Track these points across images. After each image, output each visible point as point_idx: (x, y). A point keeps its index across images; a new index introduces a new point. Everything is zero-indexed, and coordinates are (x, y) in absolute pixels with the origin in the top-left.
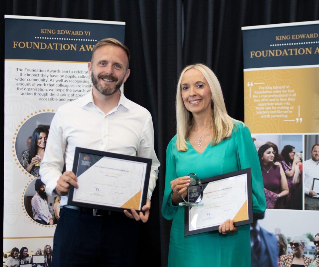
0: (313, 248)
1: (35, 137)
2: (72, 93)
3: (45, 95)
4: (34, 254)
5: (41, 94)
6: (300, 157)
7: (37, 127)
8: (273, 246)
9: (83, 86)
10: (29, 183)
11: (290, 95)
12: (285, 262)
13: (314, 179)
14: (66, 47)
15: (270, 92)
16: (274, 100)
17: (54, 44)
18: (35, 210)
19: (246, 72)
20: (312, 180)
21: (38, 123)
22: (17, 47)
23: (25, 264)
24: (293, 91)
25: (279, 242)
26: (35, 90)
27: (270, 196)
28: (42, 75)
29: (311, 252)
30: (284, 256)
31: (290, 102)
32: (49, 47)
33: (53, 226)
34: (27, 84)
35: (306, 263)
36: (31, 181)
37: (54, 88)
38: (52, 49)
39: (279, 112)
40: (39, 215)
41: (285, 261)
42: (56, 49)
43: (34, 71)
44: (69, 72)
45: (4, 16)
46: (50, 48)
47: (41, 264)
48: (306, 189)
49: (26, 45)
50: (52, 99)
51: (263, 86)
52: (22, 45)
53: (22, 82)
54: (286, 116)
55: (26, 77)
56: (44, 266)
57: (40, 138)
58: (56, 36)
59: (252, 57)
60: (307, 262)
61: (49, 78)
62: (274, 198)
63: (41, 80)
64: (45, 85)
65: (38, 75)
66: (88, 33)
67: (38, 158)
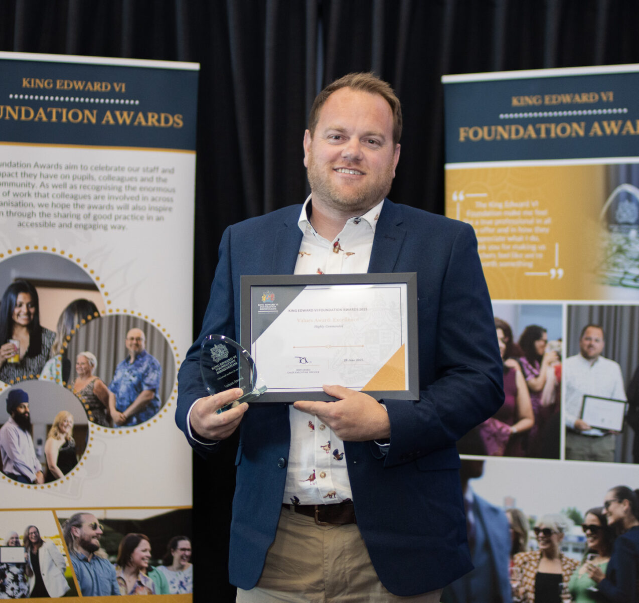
0: (581, 539)
1: (8, 303)
2: (85, 211)
3: (29, 216)
4: (3, 543)
5: (22, 215)
6: (557, 349)
7: (12, 282)
8: (499, 534)
9: (110, 198)
11: (539, 221)
12: (524, 568)
13: (585, 397)
14: (75, 116)
15: (498, 214)
16: (506, 230)
17: (49, 110)
18: (7, 452)
19: (452, 171)
20: (580, 400)
21: (15, 275)
24: (544, 213)
25: (511, 526)
26: (8, 204)
27: (495, 430)
28: (24, 174)
29: (576, 547)
30: (522, 554)
31: (540, 235)
32: (38, 115)
33: (42, 488)
35: (565, 570)
37: (48, 201)
38: (45, 119)
39: (516, 256)
40: (15, 463)
41: (523, 566)
42: (54, 119)
43: (7, 165)
44: (79, 167)
46: (40, 119)
47: (18, 565)
48: (568, 417)
50: (45, 225)
51: (484, 200)
54: (530, 265)
56: (24, 568)
57: (18, 304)
58: (54, 92)
59: (462, 139)
60: (569, 569)
61: (38, 182)
62: (503, 435)
63: (21, 185)
64: (29, 195)
65: (14, 175)
66: (120, 87)
67: (14, 345)
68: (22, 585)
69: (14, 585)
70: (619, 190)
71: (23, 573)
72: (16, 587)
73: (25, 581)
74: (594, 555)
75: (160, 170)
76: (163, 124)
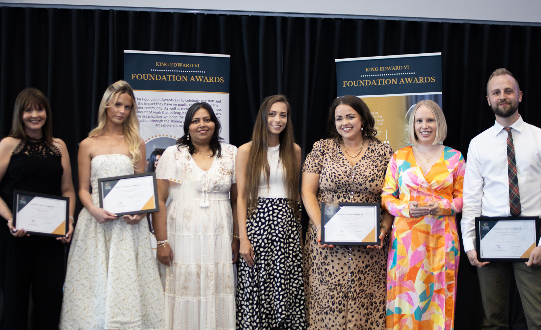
1: (152, 160)
3: (160, 121)
5: (157, 121)
7: (154, 150)
14: (179, 78)
17: (167, 76)
22: (135, 78)
26: (151, 117)
28: (157, 104)
31: (379, 126)
32: (163, 78)
34: (145, 112)
37: (168, 115)
38: (166, 80)
42: (170, 80)
43: (150, 100)
44: (181, 100)
45: (123, 51)
46: (164, 80)
49: (143, 77)
50: (167, 125)
52: (139, 77)
55: (144, 106)
57: (156, 160)
58: (169, 68)
59: (344, 86)
61: (164, 107)
63: (156, 108)
64: (160, 113)
65: (153, 104)
66: (197, 65)
75: (215, 101)
76: (215, 81)
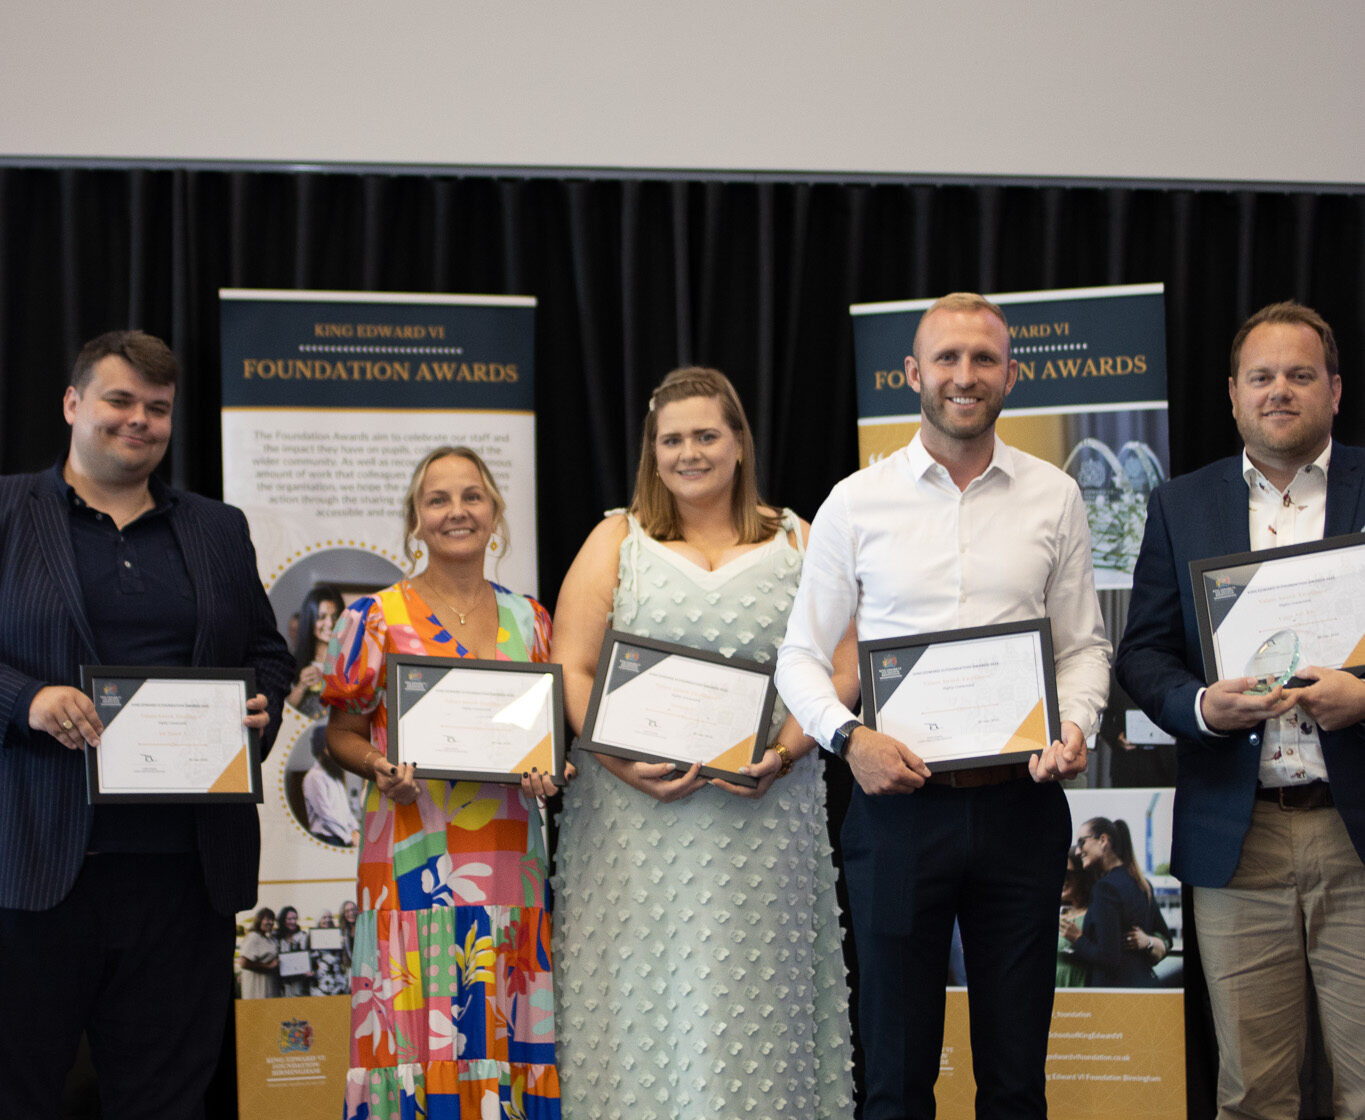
1: (308, 614)
3: (330, 501)
4: (313, 924)
5: (321, 500)
7: (311, 587)
10: (297, 737)
14: (383, 371)
17: (349, 364)
18: (313, 807)
19: (866, 428)
21: (315, 578)
22: (255, 374)
23: (292, 950)
26: (304, 488)
28: (322, 449)
32: (336, 372)
34: (283, 475)
36: (302, 731)
37: (354, 481)
38: (344, 376)
40: (325, 820)
42: (356, 376)
43: (300, 437)
44: (390, 437)
45: (218, 294)
46: (339, 377)
47: (333, 952)
49: (277, 369)
50: (350, 513)
52: (267, 369)
53: (272, 468)
55: (280, 455)
56: (341, 956)
58: (355, 341)
59: (878, 386)
61: (339, 457)
63: (318, 462)
64: (329, 475)
65: (310, 449)
66: (437, 332)
67: (317, 669)
68: (339, 977)
69: (328, 978)
70: (1080, 446)
71: (340, 962)
72: (332, 981)
73: (343, 972)
74: (1067, 907)
75: (490, 439)
76: (492, 378)
